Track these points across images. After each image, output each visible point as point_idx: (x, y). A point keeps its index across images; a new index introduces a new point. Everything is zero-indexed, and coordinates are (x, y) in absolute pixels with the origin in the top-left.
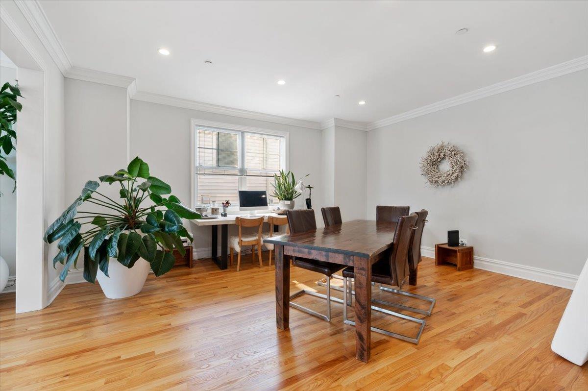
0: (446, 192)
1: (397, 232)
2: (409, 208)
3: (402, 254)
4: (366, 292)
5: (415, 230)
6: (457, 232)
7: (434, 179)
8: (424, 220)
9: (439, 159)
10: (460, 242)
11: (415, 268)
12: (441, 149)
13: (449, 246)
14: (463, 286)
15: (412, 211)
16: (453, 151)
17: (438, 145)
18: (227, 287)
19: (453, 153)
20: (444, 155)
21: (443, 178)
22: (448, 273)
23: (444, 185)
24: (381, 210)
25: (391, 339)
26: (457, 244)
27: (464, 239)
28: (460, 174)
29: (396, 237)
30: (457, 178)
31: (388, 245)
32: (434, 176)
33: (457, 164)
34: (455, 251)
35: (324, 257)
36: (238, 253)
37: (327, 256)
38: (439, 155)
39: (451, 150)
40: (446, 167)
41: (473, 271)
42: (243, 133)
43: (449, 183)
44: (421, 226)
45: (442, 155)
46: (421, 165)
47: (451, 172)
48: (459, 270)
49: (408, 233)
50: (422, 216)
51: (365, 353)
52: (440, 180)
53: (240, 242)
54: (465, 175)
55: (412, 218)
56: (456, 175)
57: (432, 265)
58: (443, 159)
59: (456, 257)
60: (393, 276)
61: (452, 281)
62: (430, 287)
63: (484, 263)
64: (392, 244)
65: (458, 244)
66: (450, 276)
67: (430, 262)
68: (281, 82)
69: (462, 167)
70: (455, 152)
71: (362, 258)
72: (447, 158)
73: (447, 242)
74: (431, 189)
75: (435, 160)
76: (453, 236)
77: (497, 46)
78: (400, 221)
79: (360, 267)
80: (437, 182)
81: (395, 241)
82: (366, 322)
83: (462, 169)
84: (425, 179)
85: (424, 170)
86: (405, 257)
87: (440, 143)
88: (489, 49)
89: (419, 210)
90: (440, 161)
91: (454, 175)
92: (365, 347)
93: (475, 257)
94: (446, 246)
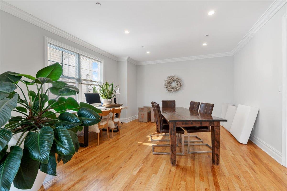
12: (173, 78)
17: (172, 76)
18: (108, 156)
19: (178, 79)
23: (174, 92)
32: (170, 88)
35: (200, 124)
36: (97, 134)
37: (201, 124)
40: (174, 85)
42: (79, 55)
46: (165, 83)
47: (177, 87)
51: (219, 161)
53: (99, 126)
54: (182, 88)
68: (127, 32)
69: (181, 85)
71: (218, 122)
72: (175, 81)
77: (207, 44)
80: (172, 90)
85: (166, 86)
88: (205, 44)
90: (172, 82)
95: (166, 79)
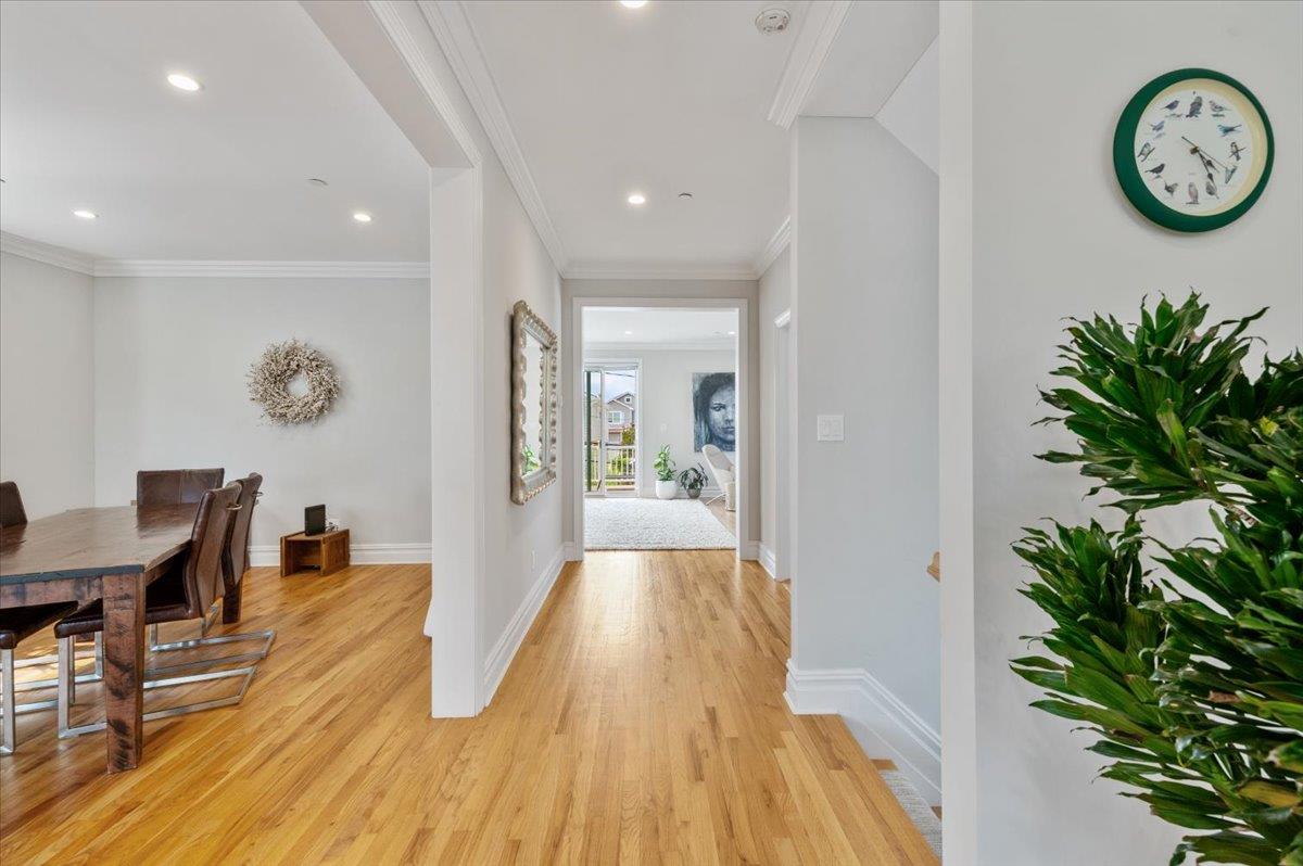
0: (301, 435)
1: (200, 520)
2: (222, 471)
3: (210, 558)
4: (134, 639)
5: (237, 511)
6: (322, 508)
7: (279, 410)
8: (256, 492)
9: (288, 373)
10: (327, 525)
11: (237, 581)
12: (291, 353)
13: (307, 535)
14: (328, 597)
15: (229, 479)
16: (313, 360)
17: (286, 346)
19: (314, 364)
20: (298, 366)
21: (297, 409)
22: (304, 585)
23: (297, 423)
24: (148, 481)
25: (186, 717)
26: (322, 530)
27: (334, 520)
28: (327, 403)
29: (197, 530)
30: (321, 410)
31: (182, 546)
32: (279, 404)
33: (321, 384)
34: (318, 543)
38: (289, 364)
39: (311, 357)
40: (301, 387)
41: (348, 571)
43: (307, 419)
44: (250, 502)
45: (293, 365)
46: (251, 380)
47: (310, 399)
48: (326, 574)
49: (222, 520)
50: (251, 485)
51: (131, 753)
52: (290, 413)
54: (336, 406)
55: (228, 492)
56: (319, 404)
57: (274, 578)
58: (296, 372)
59: (319, 551)
60: (192, 602)
61: (309, 596)
62: (266, 617)
63: (366, 553)
64: (190, 543)
65: (324, 528)
66: (307, 589)
67: (269, 574)
69: (330, 391)
70: (317, 363)
71: (124, 577)
72: (303, 371)
73: (303, 529)
74: (269, 430)
75: (279, 372)
76: (315, 516)
78: (206, 499)
79: (120, 594)
80: (285, 415)
81: (195, 537)
82: (134, 694)
83: (330, 396)
84: (259, 409)
85: (256, 392)
86: (216, 563)
87: (290, 342)
88: (363, 218)
89: (245, 476)
90: (290, 376)
91: (316, 405)
92: (131, 741)
93: (353, 546)
94: (303, 537)
95: (259, 360)
